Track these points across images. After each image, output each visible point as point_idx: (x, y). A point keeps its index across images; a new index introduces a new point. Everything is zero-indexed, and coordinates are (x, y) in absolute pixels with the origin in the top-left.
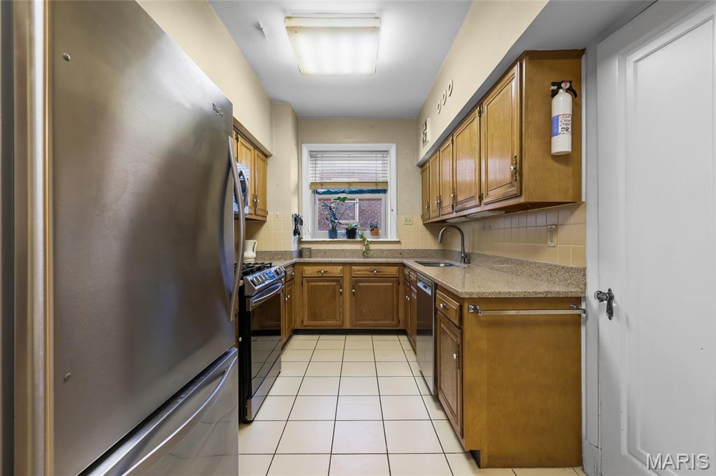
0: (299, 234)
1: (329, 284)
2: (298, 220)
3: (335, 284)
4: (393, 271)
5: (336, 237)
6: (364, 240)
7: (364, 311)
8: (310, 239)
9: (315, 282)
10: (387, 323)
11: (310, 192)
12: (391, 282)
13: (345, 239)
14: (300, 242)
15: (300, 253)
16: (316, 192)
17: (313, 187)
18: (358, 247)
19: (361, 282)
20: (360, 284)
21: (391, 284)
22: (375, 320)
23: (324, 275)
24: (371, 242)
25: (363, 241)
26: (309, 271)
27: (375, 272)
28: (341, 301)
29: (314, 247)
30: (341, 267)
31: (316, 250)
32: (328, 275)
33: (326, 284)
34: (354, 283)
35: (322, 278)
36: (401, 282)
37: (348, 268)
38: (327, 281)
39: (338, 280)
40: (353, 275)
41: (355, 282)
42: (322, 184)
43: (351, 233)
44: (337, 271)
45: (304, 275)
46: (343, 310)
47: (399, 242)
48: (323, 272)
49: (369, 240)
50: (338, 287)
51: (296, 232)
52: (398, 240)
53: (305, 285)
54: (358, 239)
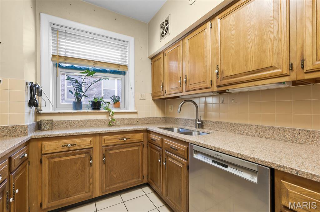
0: (37, 105)
1: (77, 156)
2: (34, 90)
3: (84, 155)
4: (139, 136)
5: (81, 108)
6: (110, 111)
7: (115, 176)
8: (51, 111)
9: (60, 157)
10: (135, 181)
11: (51, 64)
12: (137, 146)
13: (90, 111)
14: (38, 113)
15: (39, 126)
16: (57, 66)
17: (55, 59)
18: (104, 117)
19: (111, 150)
20: (111, 152)
21: (137, 148)
22: (123, 182)
23: (71, 149)
24: (115, 113)
25: (108, 112)
26: (50, 146)
27: (125, 139)
28: (91, 172)
29: (55, 118)
30: (91, 138)
31: (59, 121)
32: (75, 148)
33: (74, 157)
34: (104, 152)
35: (68, 152)
36: (145, 146)
37: (98, 138)
38: (75, 154)
39: (88, 152)
40: (104, 145)
41: (106, 151)
42: (66, 58)
43: (96, 105)
44: (86, 143)
45: (43, 152)
46: (93, 181)
47: (136, 113)
48: (69, 145)
49: (114, 111)
50: (87, 159)
51: (32, 103)
52: (136, 111)
53: (46, 162)
54: (102, 110)
